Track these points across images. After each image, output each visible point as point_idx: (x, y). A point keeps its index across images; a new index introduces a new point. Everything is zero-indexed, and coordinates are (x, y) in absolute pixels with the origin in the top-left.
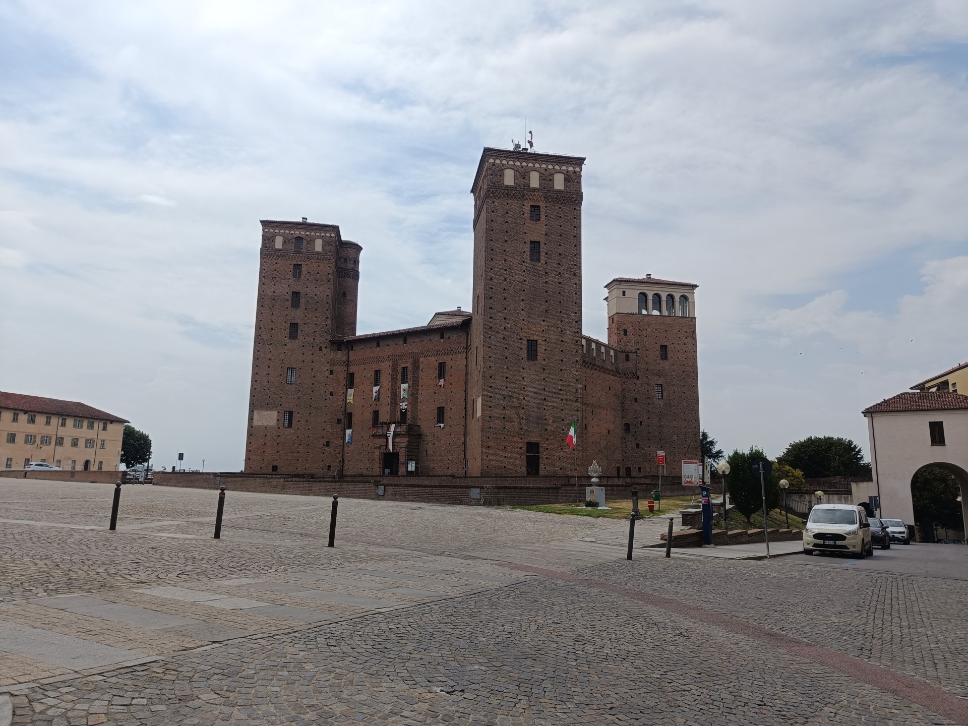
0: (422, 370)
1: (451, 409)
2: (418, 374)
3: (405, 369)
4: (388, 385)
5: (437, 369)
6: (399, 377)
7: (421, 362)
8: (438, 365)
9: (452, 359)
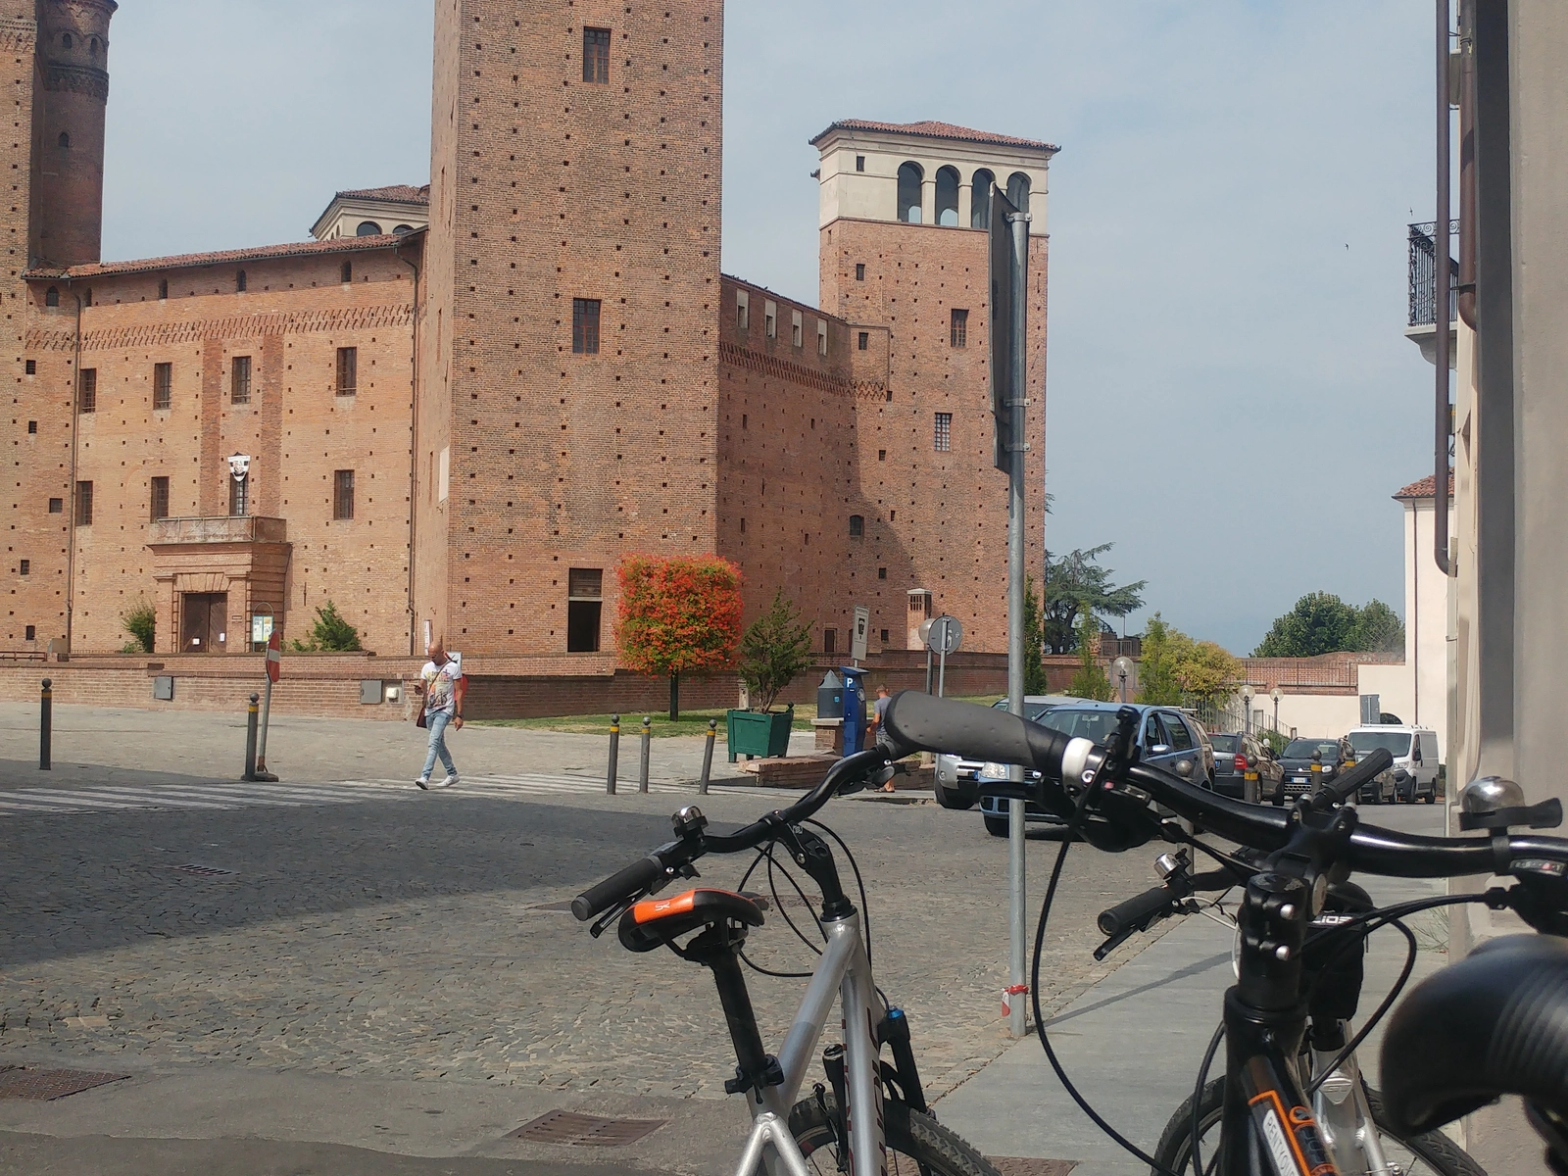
0: (290, 367)
1: (373, 476)
2: (279, 378)
3: (241, 364)
4: (194, 406)
5: (334, 365)
6: (226, 383)
7: (286, 345)
8: (334, 354)
9: (374, 340)
